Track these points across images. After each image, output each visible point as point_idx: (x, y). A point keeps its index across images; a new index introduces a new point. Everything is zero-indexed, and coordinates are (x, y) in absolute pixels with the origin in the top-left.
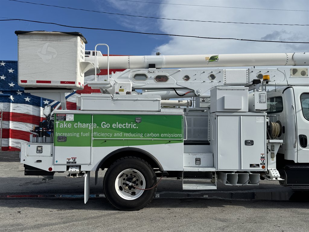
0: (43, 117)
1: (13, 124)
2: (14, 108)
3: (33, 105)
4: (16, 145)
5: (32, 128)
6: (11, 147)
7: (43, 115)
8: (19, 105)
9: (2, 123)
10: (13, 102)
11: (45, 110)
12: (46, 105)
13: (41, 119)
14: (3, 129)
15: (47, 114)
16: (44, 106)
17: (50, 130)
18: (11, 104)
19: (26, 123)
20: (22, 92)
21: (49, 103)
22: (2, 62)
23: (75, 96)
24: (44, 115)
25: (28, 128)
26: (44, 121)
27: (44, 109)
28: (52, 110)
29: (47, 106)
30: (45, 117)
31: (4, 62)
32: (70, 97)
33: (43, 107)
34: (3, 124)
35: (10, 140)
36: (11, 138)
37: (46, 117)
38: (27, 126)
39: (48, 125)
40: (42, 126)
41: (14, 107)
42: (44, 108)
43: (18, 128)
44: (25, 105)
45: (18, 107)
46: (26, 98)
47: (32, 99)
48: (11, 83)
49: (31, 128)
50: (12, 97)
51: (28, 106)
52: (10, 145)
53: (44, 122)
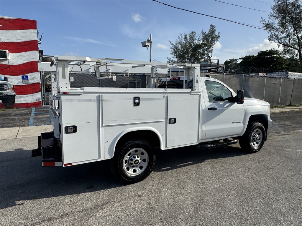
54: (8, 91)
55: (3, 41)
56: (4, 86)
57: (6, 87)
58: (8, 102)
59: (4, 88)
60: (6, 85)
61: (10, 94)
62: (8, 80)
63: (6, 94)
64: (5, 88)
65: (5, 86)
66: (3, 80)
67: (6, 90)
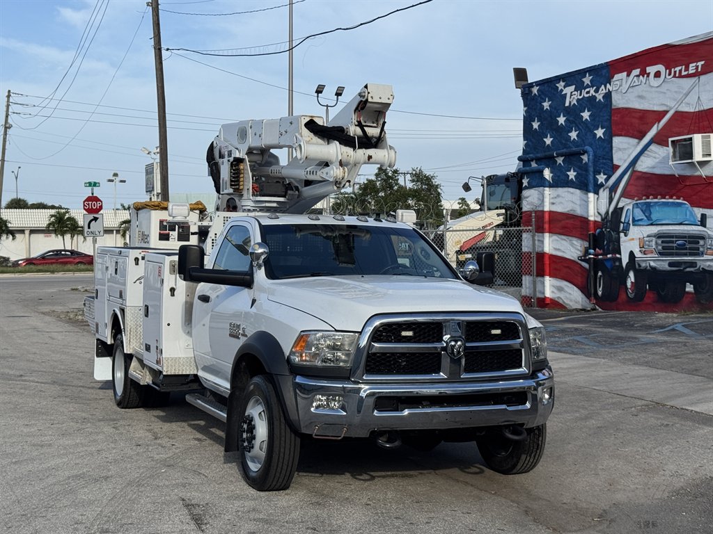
0: (597, 219)
1: (553, 241)
2: (552, 201)
3: (580, 189)
4: (558, 296)
5: (581, 251)
6: (551, 299)
7: (597, 214)
8: (561, 191)
9: (536, 238)
10: (551, 186)
11: (600, 200)
12: (602, 185)
13: (592, 226)
14: (537, 254)
15: (603, 211)
16: (597, 188)
17: (609, 256)
18: (547, 191)
19: (570, 238)
20: (563, 158)
21: (607, 180)
22: (533, 87)
23: (652, 151)
24: (599, 213)
25: (573, 250)
26: (598, 231)
27: (598, 198)
28: (611, 200)
29: (602, 189)
30: (599, 219)
31: (537, 86)
32: (642, 158)
33: (596, 193)
34: (539, 240)
35: (548, 280)
36: (550, 277)
37: (603, 220)
38: (572, 245)
39: (605, 242)
40: (594, 245)
41: (553, 198)
42: (598, 194)
43: (559, 250)
44: (568, 192)
45: (558, 196)
46: (570, 171)
47: (580, 171)
48: (547, 138)
49: (578, 250)
50: (547, 174)
51: (572, 193)
52: (548, 294)
53: (599, 234)
54: (706, 257)
55: (706, 108)
56: (698, 243)
57: (703, 246)
58: (705, 291)
59: (698, 249)
60: (703, 238)
61: (709, 265)
62: (709, 221)
63: (702, 267)
64: (701, 249)
65: (702, 242)
66: (699, 223)
67: (702, 254)
